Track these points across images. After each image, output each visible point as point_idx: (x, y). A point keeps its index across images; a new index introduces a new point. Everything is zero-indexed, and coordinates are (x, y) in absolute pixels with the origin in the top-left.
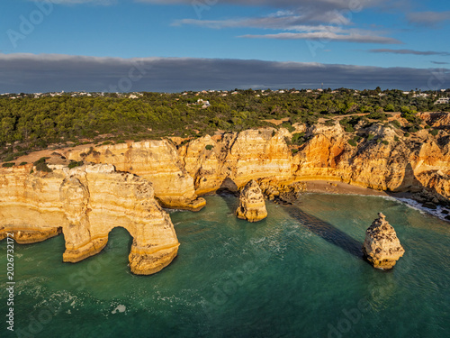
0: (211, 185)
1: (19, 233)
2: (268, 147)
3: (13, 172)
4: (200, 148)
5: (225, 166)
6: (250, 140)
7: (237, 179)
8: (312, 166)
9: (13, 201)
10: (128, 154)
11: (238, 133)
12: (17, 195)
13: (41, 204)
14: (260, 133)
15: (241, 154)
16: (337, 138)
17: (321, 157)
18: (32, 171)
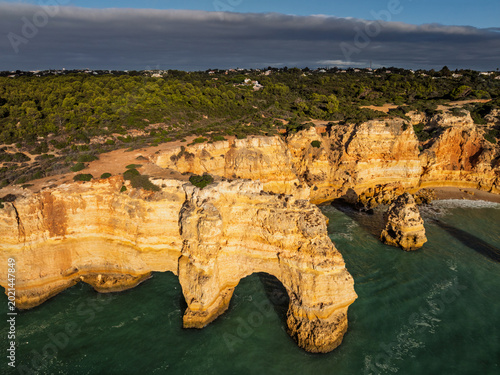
0: (322, 195)
1: (100, 277)
2: (396, 145)
3: (92, 189)
4: (303, 145)
5: (341, 169)
6: (374, 135)
7: (357, 187)
8: (441, 169)
9: (92, 231)
10: (230, 156)
11: (357, 125)
12: (98, 224)
13: (141, 239)
14: (387, 125)
15: (362, 153)
16: (471, 133)
17: (452, 157)
18: (123, 189)
